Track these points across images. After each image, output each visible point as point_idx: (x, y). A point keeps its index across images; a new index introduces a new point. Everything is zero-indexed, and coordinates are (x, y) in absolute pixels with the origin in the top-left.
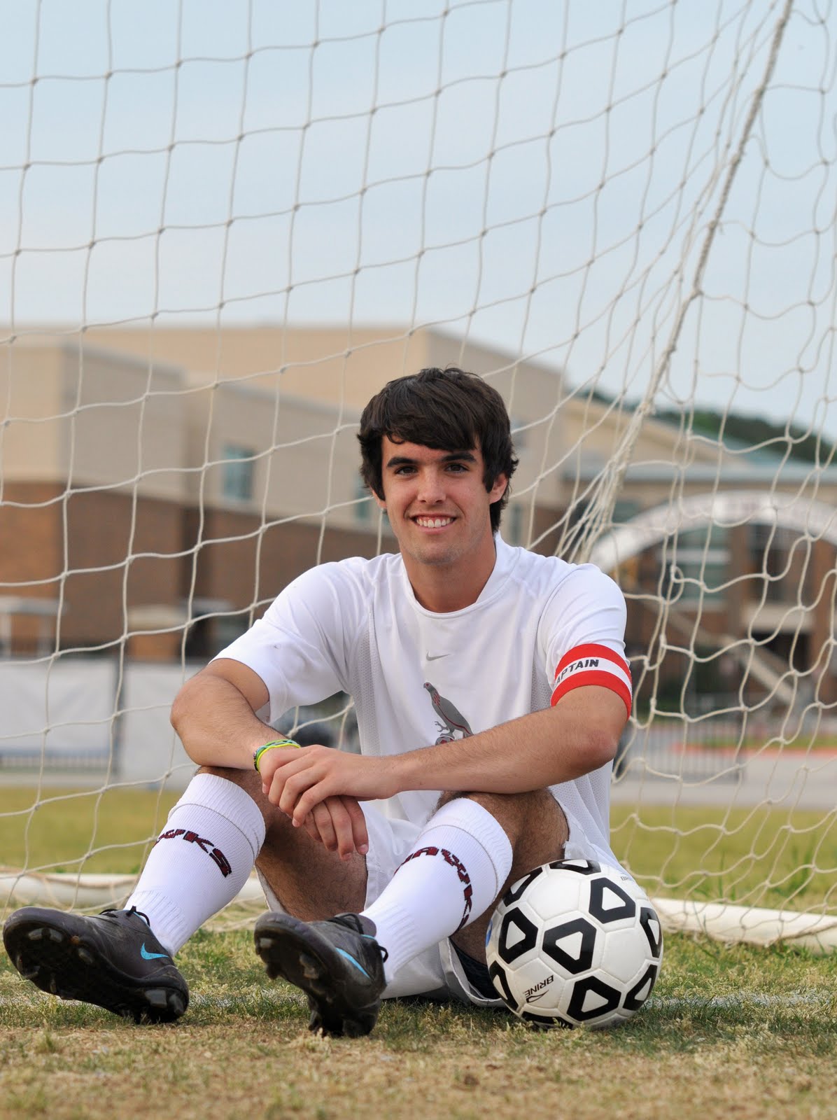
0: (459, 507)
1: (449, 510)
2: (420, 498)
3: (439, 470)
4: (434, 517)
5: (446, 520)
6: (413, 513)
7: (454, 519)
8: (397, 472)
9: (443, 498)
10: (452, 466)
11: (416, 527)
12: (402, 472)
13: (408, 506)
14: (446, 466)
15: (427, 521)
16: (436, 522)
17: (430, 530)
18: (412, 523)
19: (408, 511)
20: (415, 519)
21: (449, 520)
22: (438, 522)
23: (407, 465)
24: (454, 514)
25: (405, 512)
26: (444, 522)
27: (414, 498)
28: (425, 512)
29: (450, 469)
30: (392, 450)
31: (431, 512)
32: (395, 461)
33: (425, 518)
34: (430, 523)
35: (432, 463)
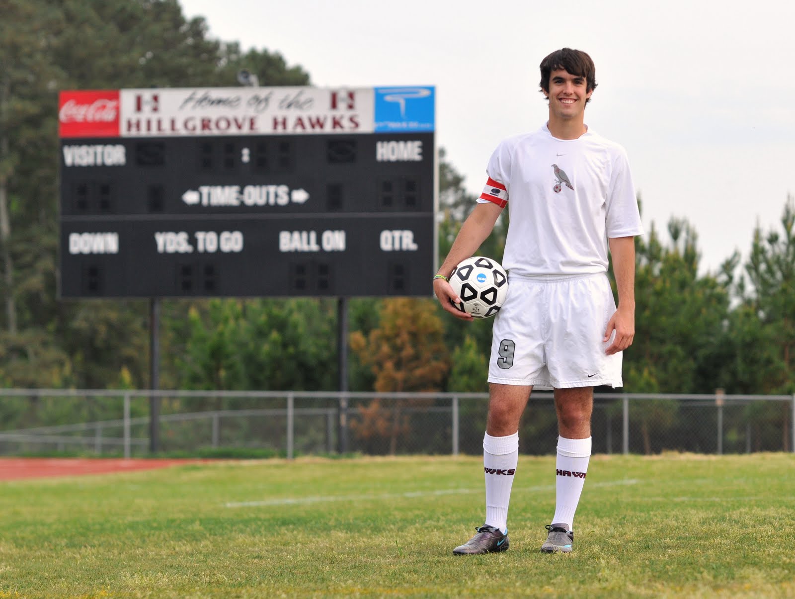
6: (560, 97)
8: (556, 82)
13: (558, 95)
18: (559, 101)
27: (562, 92)
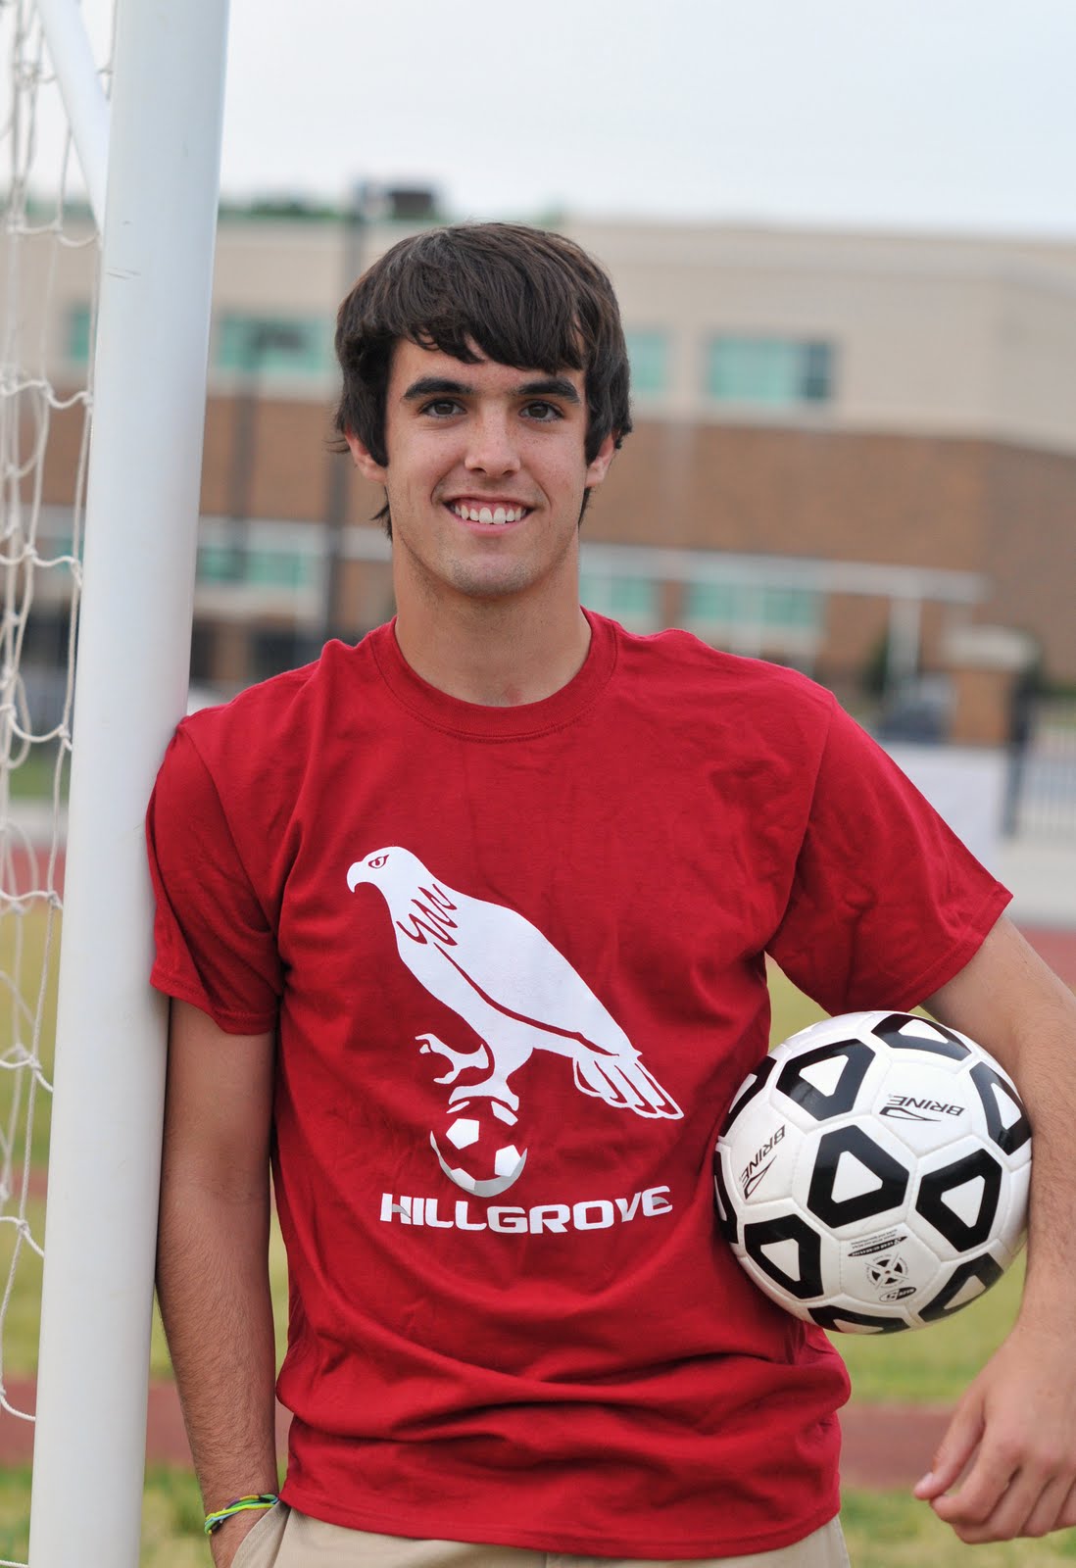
0: (541, 486)
1: (521, 490)
2: (470, 462)
3: (510, 410)
4: (492, 503)
5: (515, 511)
7: (528, 510)
9: (517, 465)
10: (534, 406)
11: (454, 521)
12: (433, 411)
14: (523, 403)
15: (478, 510)
16: (496, 514)
17: (484, 529)
19: (440, 489)
20: (451, 504)
21: (519, 513)
22: (501, 515)
23: (447, 394)
24: (528, 498)
25: (434, 489)
26: (511, 515)
28: (477, 491)
29: (527, 412)
30: (416, 364)
31: (489, 494)
32: (423, 387)
33: (474, 503)
34: (485, 515)
35: (498, 396)
